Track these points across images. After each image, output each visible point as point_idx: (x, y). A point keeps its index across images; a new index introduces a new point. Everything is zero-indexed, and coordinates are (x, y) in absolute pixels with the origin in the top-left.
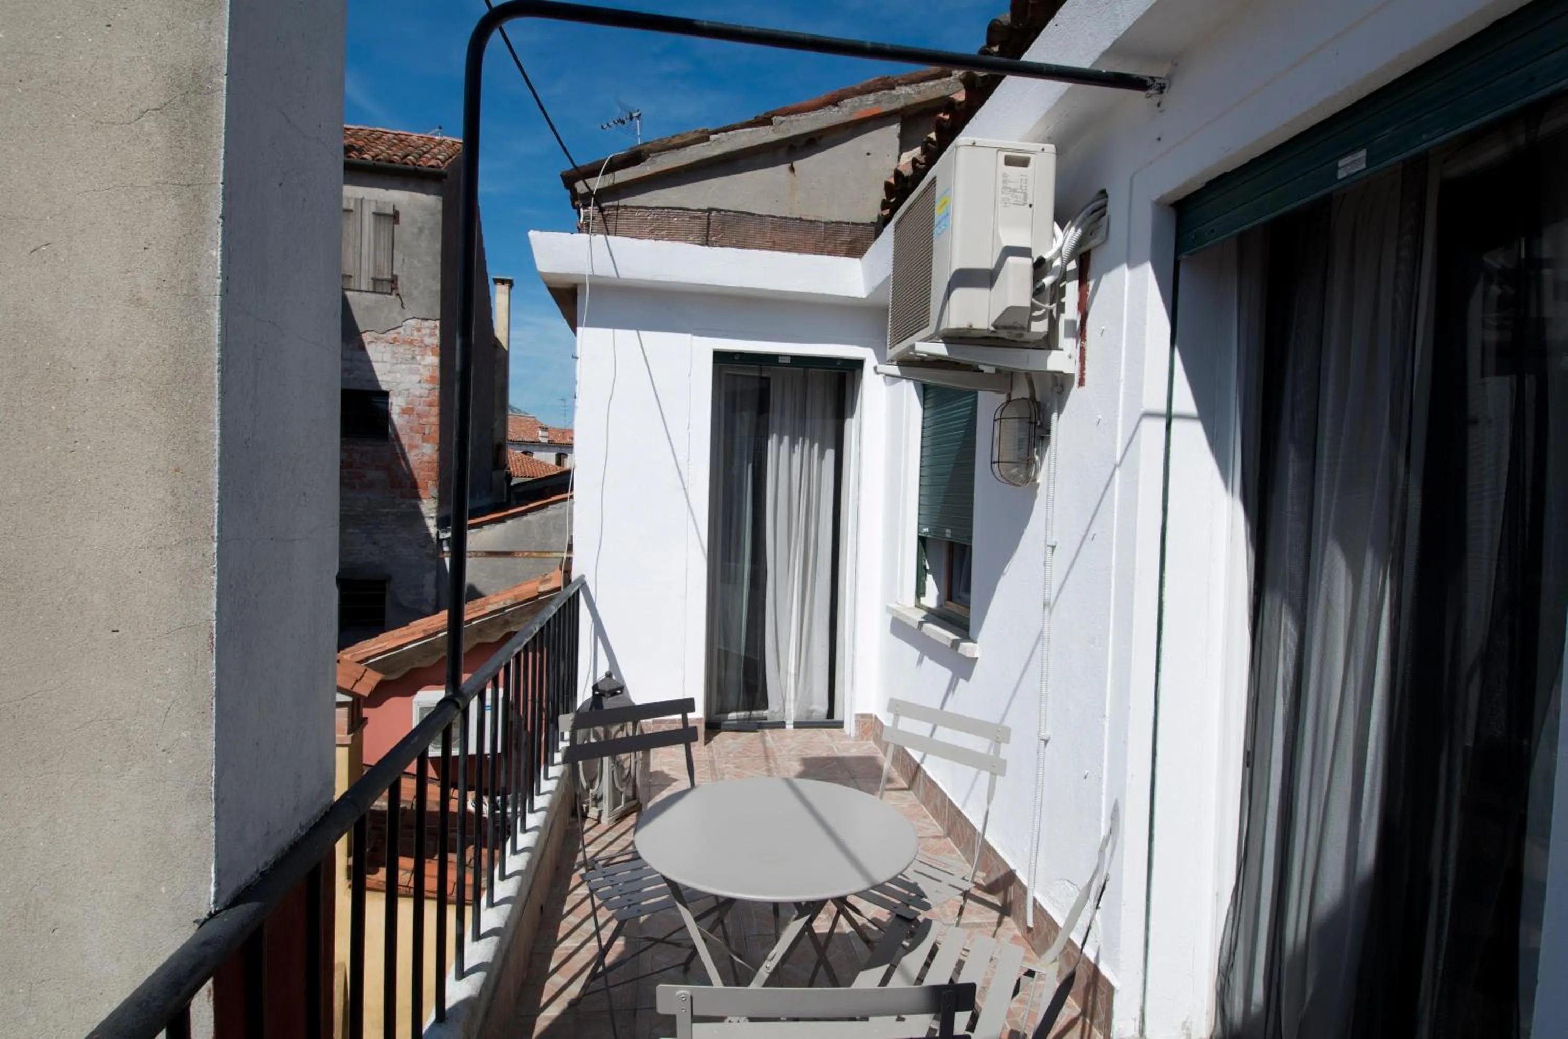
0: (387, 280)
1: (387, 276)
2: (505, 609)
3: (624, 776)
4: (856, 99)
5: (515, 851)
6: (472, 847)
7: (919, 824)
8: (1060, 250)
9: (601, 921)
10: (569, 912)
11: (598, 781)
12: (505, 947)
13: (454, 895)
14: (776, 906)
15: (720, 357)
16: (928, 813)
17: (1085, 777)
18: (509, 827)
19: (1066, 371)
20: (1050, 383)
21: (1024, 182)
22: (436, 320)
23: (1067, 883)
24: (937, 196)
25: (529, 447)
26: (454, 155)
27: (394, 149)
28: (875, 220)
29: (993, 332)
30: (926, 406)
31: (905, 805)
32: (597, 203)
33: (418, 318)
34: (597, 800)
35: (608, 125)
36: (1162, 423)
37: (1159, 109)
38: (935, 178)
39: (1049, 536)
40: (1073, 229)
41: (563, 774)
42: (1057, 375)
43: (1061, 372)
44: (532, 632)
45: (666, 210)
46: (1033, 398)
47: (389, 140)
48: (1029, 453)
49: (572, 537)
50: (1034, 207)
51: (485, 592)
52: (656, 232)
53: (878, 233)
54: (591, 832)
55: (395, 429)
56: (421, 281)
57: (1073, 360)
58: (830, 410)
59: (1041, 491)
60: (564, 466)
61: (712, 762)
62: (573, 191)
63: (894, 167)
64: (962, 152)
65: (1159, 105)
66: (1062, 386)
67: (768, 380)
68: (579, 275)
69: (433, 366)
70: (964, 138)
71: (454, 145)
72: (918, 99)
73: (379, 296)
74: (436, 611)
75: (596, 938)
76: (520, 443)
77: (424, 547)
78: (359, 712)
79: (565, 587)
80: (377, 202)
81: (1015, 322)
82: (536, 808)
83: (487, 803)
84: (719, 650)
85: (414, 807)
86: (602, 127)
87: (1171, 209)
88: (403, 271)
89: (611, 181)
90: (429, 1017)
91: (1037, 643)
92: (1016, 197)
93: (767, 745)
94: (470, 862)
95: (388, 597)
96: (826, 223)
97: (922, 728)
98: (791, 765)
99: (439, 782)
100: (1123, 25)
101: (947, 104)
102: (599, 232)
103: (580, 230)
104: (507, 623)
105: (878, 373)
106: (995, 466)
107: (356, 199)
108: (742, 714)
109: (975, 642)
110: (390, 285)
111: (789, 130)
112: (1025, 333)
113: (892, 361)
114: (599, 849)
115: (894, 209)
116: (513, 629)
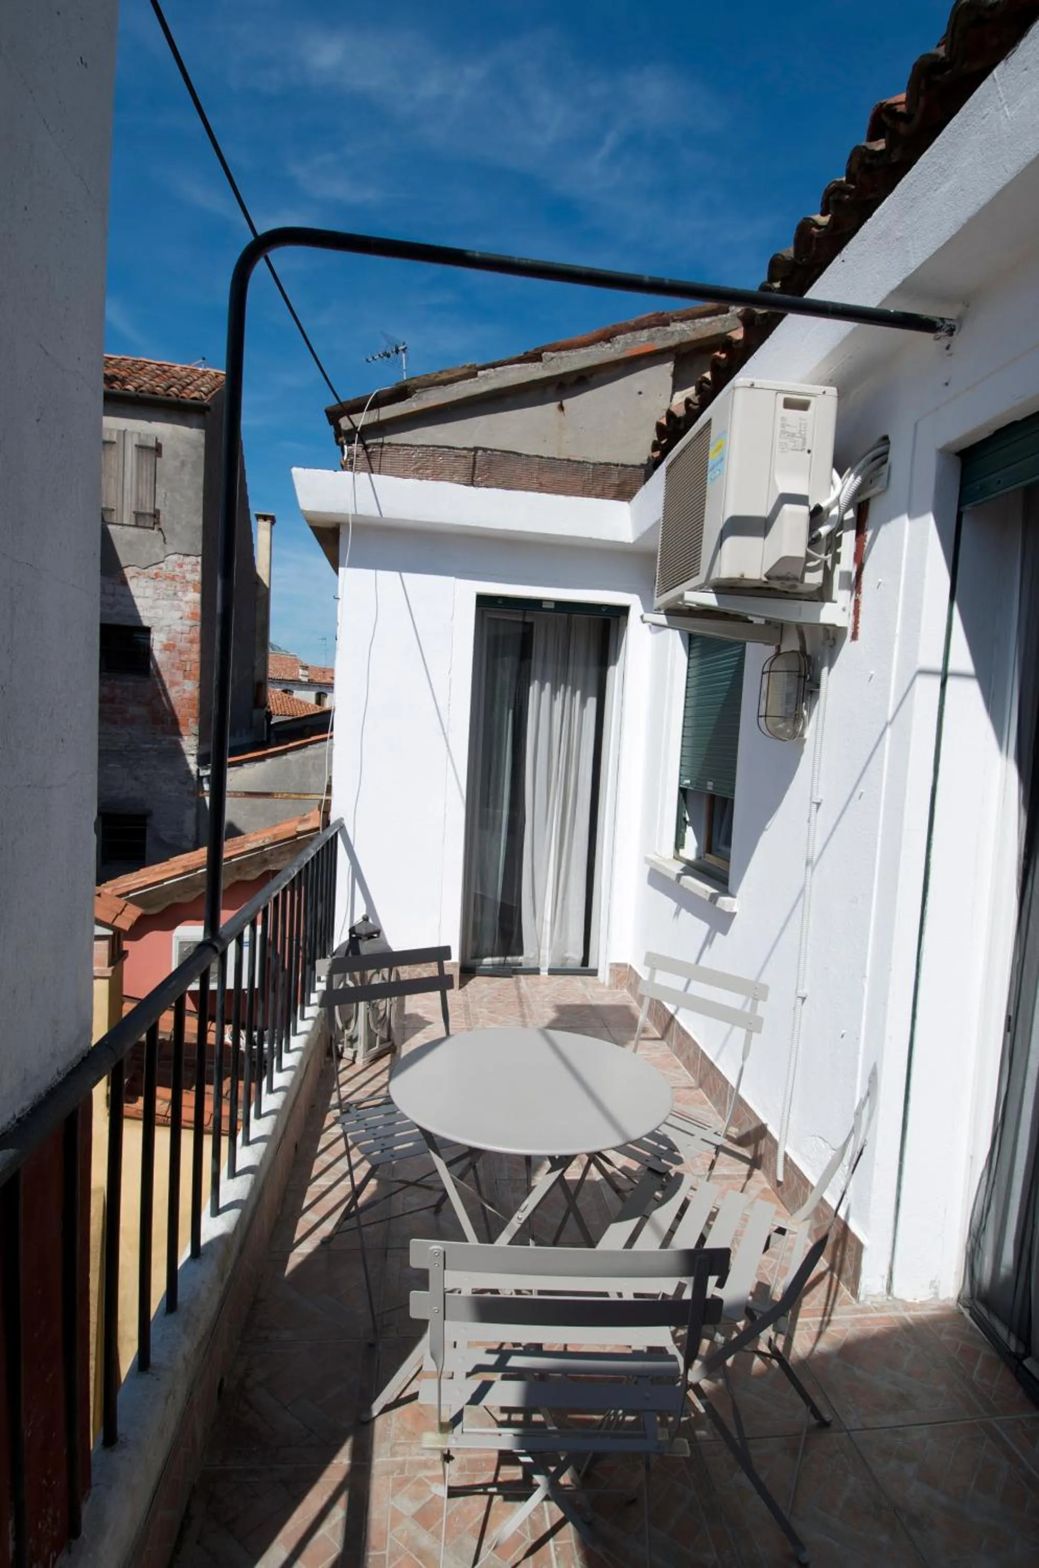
0: (150, 515)
1: (149, 510)
2: (263, 847)
3: (379, 1018)
4: (629, 335)
5: (271, 1090)
6: (229, 1080)
7: (672, 1074)
8: (838, 498)
9: (354, 1160)
10: (323, 1151)
11: (353, 1022)
12: (259, 1185)
13: (211, 1125)
14: (528, 1159)
15: (483, 601)
16: (681, 1065)
17: (842, 1036)
18: (266, 1062)
19: (839, 624)
20: (821, 633)
21: (803, 426)
22: (197, 556)
23: (818, 1139)
24: (712, 440)
25: (289, 685)
26: (217, 387)
27: (157, 380)
28: (646, 462)
29: (766, 582)
30: (692, 655)
31: (658, 1055)
32: (361, 440)
33: (180, 554)
34: (353, 1041)
35: (373, 358)
36: (938, 681)
37: (948, 352)
38: (710, 420)
39: (815, 794)
40: (852, 476)
41: (319, 1015)
42: (828, 627)
43: (834, 626)
44: (290, 876)
45: (431, 448)
46: (803, 651)
47: (153, 371)
48: (797, 707)
49: (330, 777)
50: (813, 452)
51: (244, 830)
52: (421, 471)
53: (648, 476)
54: (345, 1072)
55: (156, 665)
56: (183, 516)
57: (846, 613)
58: (593, 658)
59: (808, 747)
60: (323, 706)
61: (466, 1007)
62: (337, 427)
63: (667, 408)
64: (739, 394)
65: (948, 348)
66: (834, 639)
67: (532, 624)
68: (342, 514)
69: (194, 603)
70: (741, 379)
71: (217, 376)
72: (693, 336)
73: (142, 531)
74: (196, 848)
75: (349, 1177)
76: (281, 681)
77: (185, 783)
78: (120, 945)
79: (323, 829)
80: (139, 434)
81: (789, 573)
82: (292, 1047)
83: (244, 1037)
84: (476, 894)
85: (173, 1039)
86: (367, 360)
87: (958, 459)
88: (165, 505)
89: (376, 418)
90: (184, 1253)
91: (797, 900)
92: (795, 442)
93: (522, 991)
94: (227, 1094)
95: (148, 832)
96: (594, 464)
97: (676, 982)
98: (545, 1012)
99: (197, 1015)
100: (915, 262)
101: (722, 341)
102: (363, 470)
103: (343, 468)
104: (265, 862)
105: (644, 622)
106: (762, 720)
107: (119, 431)
108: (497, 960)
109: (733, 896)
110: (152, 519)
111: (558, 367)
112: (798, 584)
113: (659, 609)
114: (353, 1089)
115: (665, 451)
116: (272, 867)
